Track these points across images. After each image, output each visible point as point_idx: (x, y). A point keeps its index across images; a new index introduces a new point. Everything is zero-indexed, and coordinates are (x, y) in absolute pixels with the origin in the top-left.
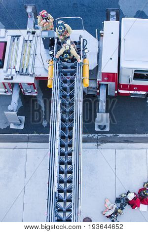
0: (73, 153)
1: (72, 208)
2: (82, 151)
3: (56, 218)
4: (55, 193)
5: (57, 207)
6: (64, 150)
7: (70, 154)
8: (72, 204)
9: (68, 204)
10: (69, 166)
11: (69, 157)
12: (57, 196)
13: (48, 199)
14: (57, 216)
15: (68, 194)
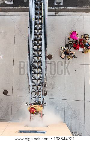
0: (42, 18)
1: (42, 50)
2: (47, 17)
3: (33, 55)
4: (33, 41)
5: (33, 49)
6: (37, 16)
7: (41, 19)
8: (42, 47)
9: (40, 47)
10: (40, 26)
11: (40, 20)
12: (34, 42)
13: (29, 45)
14: (34, 54)
15: (40, 42)
